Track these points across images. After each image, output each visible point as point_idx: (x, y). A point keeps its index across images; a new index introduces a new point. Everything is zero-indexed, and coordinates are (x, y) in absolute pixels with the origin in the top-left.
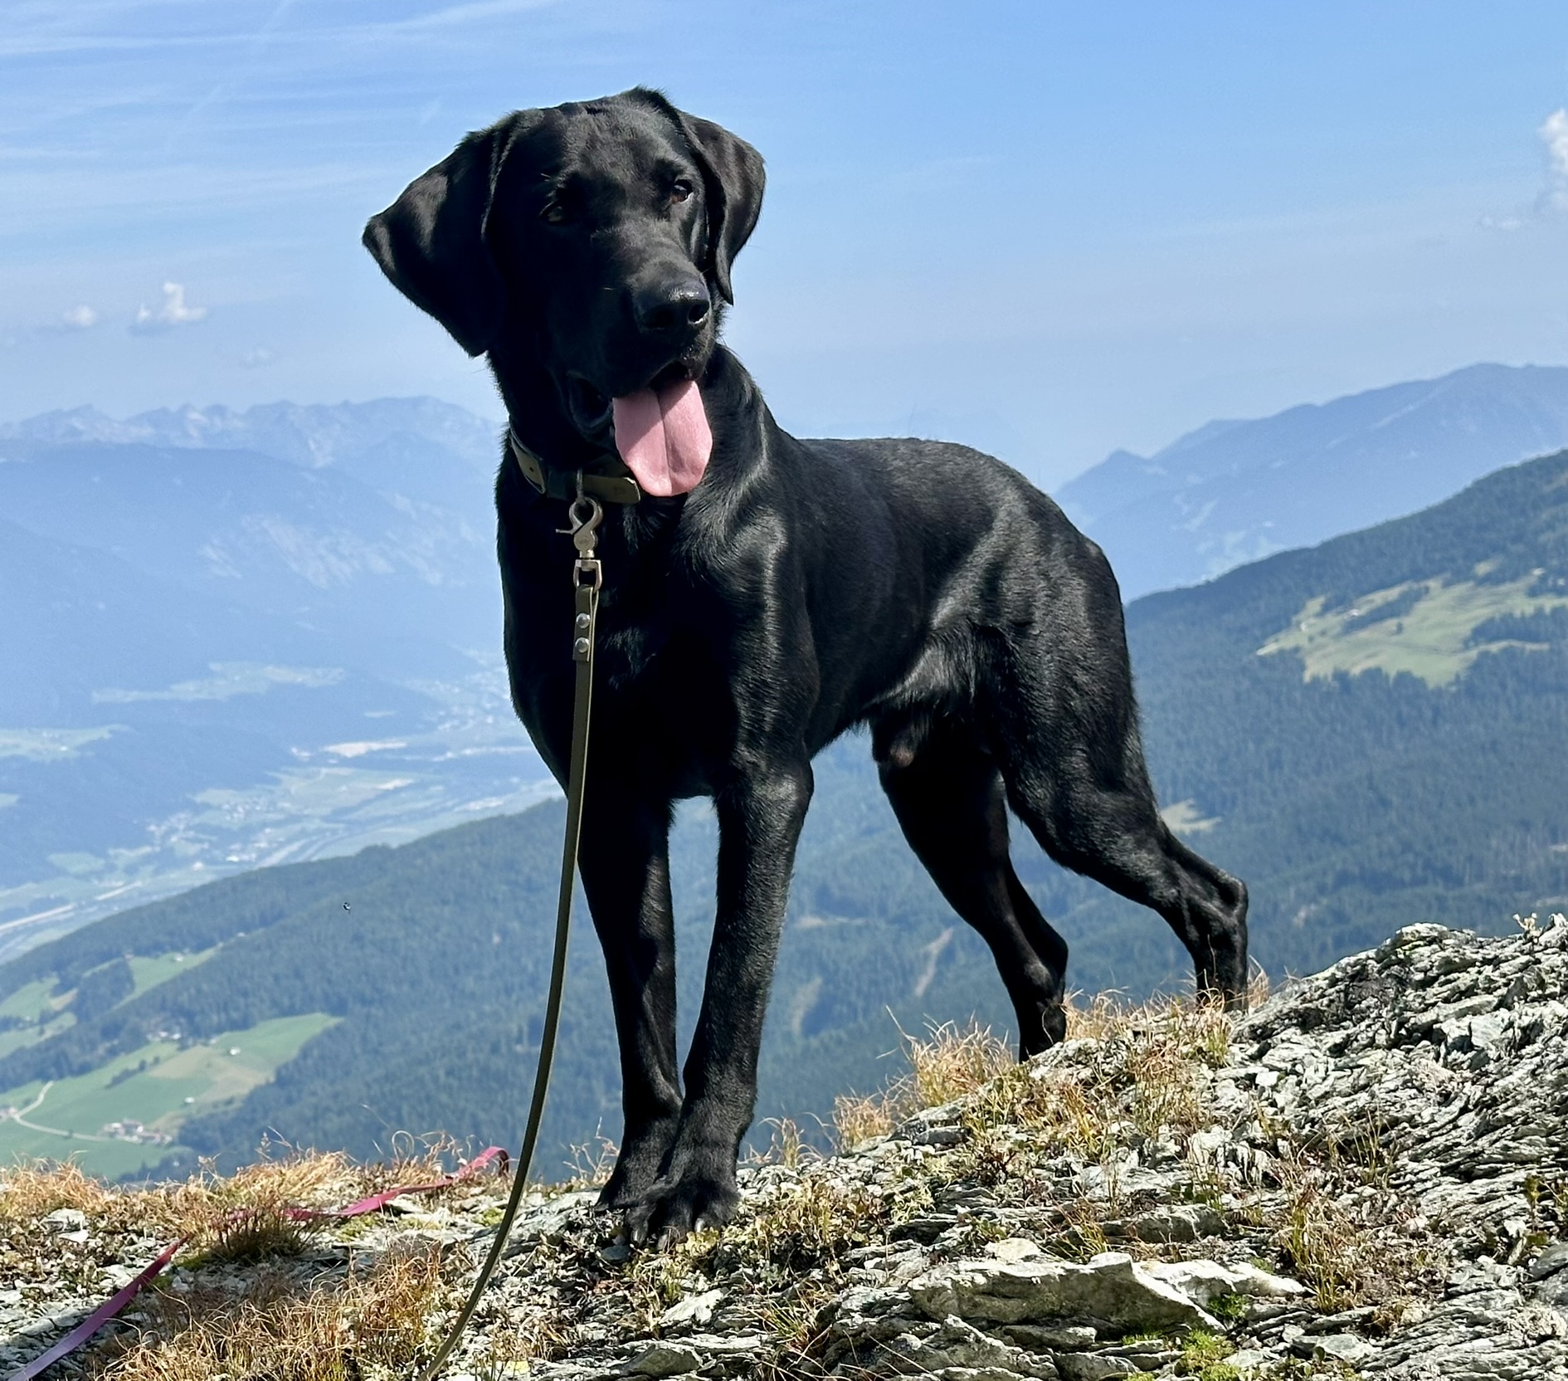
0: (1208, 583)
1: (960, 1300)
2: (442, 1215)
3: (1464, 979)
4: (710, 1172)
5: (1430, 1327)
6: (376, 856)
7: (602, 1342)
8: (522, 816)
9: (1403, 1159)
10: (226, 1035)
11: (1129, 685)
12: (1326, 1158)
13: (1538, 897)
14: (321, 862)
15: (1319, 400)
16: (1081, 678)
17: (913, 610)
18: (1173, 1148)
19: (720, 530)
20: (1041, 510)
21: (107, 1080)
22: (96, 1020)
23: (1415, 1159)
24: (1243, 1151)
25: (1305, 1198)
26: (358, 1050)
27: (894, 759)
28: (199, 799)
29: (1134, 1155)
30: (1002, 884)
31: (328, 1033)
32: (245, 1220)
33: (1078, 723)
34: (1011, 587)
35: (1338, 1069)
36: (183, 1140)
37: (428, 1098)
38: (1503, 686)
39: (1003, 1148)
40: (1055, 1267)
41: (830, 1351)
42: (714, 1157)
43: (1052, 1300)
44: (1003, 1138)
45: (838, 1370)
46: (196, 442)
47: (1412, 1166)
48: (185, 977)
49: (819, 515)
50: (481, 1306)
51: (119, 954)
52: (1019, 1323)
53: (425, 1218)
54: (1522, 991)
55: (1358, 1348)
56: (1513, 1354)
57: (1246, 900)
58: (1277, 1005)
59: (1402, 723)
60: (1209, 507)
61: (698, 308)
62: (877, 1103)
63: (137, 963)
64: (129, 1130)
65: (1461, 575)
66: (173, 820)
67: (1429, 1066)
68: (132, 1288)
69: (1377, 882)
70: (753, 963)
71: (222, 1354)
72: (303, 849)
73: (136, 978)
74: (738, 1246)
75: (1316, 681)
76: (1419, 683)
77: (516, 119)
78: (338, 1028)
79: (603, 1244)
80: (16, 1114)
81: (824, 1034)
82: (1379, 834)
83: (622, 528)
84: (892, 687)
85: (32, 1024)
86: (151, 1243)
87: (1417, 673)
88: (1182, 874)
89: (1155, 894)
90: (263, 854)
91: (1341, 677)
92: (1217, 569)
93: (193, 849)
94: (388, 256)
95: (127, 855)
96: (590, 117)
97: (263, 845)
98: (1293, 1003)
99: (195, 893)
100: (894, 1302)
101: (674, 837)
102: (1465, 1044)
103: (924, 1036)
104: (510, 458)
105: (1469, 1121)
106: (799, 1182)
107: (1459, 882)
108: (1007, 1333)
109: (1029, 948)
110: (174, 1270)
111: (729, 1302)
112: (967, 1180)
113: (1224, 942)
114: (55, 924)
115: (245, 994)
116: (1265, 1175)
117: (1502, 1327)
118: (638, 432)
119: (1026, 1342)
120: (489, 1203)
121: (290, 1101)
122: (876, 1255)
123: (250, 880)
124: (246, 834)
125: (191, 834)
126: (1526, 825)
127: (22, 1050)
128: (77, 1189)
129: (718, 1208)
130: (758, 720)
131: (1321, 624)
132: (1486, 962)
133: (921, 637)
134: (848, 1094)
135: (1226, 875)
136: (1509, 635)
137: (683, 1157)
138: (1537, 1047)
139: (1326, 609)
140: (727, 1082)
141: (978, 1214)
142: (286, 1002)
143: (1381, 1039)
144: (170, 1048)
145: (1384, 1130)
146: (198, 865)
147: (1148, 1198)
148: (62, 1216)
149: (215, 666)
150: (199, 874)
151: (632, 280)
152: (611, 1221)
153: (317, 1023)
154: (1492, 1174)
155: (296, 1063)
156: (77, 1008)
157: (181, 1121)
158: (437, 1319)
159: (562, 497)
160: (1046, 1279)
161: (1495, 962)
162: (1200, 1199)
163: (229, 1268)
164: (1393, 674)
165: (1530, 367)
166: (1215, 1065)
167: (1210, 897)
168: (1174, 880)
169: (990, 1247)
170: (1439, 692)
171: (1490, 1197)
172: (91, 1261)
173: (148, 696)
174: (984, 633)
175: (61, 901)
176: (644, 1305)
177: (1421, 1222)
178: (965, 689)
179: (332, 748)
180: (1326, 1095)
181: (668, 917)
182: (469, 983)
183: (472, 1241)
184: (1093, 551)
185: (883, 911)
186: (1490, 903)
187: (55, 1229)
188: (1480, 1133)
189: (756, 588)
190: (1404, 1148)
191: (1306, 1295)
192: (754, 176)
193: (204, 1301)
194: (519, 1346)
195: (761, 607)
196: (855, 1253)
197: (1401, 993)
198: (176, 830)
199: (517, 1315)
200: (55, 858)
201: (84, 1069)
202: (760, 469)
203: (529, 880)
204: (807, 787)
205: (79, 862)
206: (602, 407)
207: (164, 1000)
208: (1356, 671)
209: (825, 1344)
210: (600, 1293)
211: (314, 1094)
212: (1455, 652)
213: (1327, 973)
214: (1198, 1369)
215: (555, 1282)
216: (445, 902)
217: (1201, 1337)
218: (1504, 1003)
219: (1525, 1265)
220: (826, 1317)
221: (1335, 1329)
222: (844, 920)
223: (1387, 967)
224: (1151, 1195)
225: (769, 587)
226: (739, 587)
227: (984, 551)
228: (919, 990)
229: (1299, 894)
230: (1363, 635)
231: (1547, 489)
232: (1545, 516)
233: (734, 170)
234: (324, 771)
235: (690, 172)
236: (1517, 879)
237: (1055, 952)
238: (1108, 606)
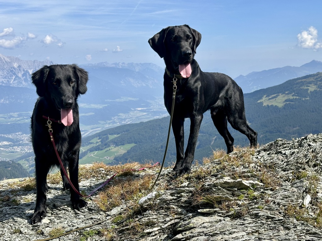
0: (251, 93)
1: (220, 184)
2: (151, 171)
3: (285, 146)
4: (187, 167)
5: (279, 190)
6: (142, 123)
7: (173, 188)
8: (161, 119)
9: (277, 169)
10: (121, 146)
11: (244, 106)
12: (267, 168)
13: (291, 135)
14: (134, 124)
15: (267, 70)
16: (238, 105)
17: (217, 95)
18: (247, 166)
19: (193, 83)
20: (234, 83)
21: (105, 151)
22: (104, 143)
23: (278, 168)
24: (256, 166)
25: (264, 173)
26: (138, 148)
27: (213, 114)
28: (119, 114)
29: (243, 167)
30: (226, 131)
31: (134, 146)
32: (126, 170)
33: (237, 110)
34: (229, 92)
35: (268, 156)
36: (114, 159)
37: (147, 155)
38: (288, 107)
39: (226, 165)
40: (232, 181)
41: (203, 190)
42: (188, 165)
43: (232, 185)
44: (226, 164)
45: (204, 193)
46: (121, 67)
47: (278, 169)
48: (116, 138)
49: (206, 82)
50: (157, 183)
51: (107, 134)
52: (227, 188)
53: (149, 171)
54: (292, 148)
55: (270, 192)
56: (290, 194)
57: (257, 134)
58: (261, 148)
59: (275, 112)
60: (252, 83)
61: (190, 54)
62: (208, 158)
63: (109, 136)
64: (107, 158)
65: (284, 93)
66: (115, 117)
67: (281, 157)
68: (110, 179)
69: (271, 132)
70: (194, 140)
71: (123, 188)
72: (132, 122)
73: (109, 138)
74: (191, 176)
75: (265, 106)
76: (278, 107)
77: (169, 27)
78: (136, 146)
79: (173, 175)
80: (92, 155)
81: (199, 149)
82: (272, 126)
83: (180, 82)
84: (214, 105)
85: (95, 143)
86: (113, 173)
87: (278, 106)
88: (249, 130)
89: (246, 133)
90: (127, 122)
91: (268, 106)
92: (252, 91)
93: (118, 121)
94: (151, 44)
95: (109, 121)
96: (179, 28)
97: (127, 121)
98: (263, 148)
99: (118, 127)
100: (212, 184)
101: (185, 123)
102: (285, 154)
103: (215, 150)
104: (166, 71)
105: (285, 164)
106: (199, 168)
107: (282, 133)
108: (226, 189)
109: (229, 139)
110: (116, 177)
111: (190, 183)
112: (221, 169)
113: (254, 139)
114: (99, 130)
115: (124, 141)
116: (259, 170)
117: (289, 190)
118: (182, 70)
119: (228, 190)
120: (157, 169)
121: (129, 155)
122: (209, 178)
123: (125, 126)
124: (125, 119)
125: (117, 119)
126: (290, 126)
127: (94, 147)
128: (103, 165)
129: (188, 171)
130: (196, 108)
131: (265, 99)
132: (288, 144)
133: (218, 98)
134: (205, 157)
135: (255, 131)
136: (290, 101)
137: (184, 165)
138: (294, 155)
139: (266, 97)
140: (190, 155)
141: (222, 173)
142: (129, 142)
143: (274, 153)
144: (113, 147)
145: (275, 164)
146: (118, 123)
147: (244, 172)
148: (101, 169)
149: (121, 97)
150: (118, 124)
151: (182, 50)
152: (174, 173)
153: (133, 145)
154: (288, 171)
155: (130, 150)
156: (101, 141)
157: (114, 157)
158: (151, 184)
159: (172, 77)
160: (231, 182)
161: (289, 144)
162: (251, 173)
163: (123, 177)
164: (274, 105)
165: (294, 67)
166: (253, 156)
167: (253, 134)
168: (248, 131)
169: (224, 178)
170: (280, 108)
171: (288, 174)
172: (105, 175)
173: (113, 101)
174: (226, 98)
175: (100, 127)
176: (179, 183)
177: (279, 177)
178: (223, 105)
179: (137, 109)
180: (267, 160)
181: (183, 133)
182: (153, 140)
183: (156, 174)
184: (240, 88)
185: (208, 133)
186: (285, 136)
187: (100, 171)
188: (286, 165)
189: (197, 91)
190: (277, 167)
191: (264, 185)
192: (200, 37)
193: (120, 181)
194: (162, 188)
195: (197, 93)
196: (206, 178)
197: (277, 147)
198: (115, 119)
199: (162, 184)
200: (99, 121)
201: (102, 150)
202: (198, 75)
203: (162, 127)
204: (202, 117)
205: (102, 122)
206: (178, 66)
207: (113, 141)
208: (270, 105)
209: (202, 189)
210: (173, 182)
211: (132, 154)
212: (282, 103)
213: (268, 144)
214: (250, 194)
215: (167, 180)
216: (151, 130)
217: (250, 190)
218: (290, 149)
219: (292, 183)
220: (203, 186)
221: (267, 190)
222: (202, 134)
223: (275, 144)
224: (245, 172)
225: (199, 91)
226: (195, 91)
227: (226, 88)
228: (212, 144)
229: (261, 133)
230: (271, 100)
231: (295, 83)
232: (295, 86)
233: (197, 36)
234: (135, 112)
235: (191, 36)
236: (289, 133)
237: (232, 140)
238: (242, 95)
